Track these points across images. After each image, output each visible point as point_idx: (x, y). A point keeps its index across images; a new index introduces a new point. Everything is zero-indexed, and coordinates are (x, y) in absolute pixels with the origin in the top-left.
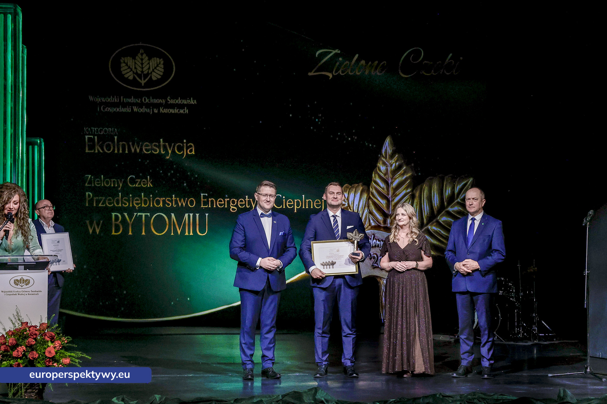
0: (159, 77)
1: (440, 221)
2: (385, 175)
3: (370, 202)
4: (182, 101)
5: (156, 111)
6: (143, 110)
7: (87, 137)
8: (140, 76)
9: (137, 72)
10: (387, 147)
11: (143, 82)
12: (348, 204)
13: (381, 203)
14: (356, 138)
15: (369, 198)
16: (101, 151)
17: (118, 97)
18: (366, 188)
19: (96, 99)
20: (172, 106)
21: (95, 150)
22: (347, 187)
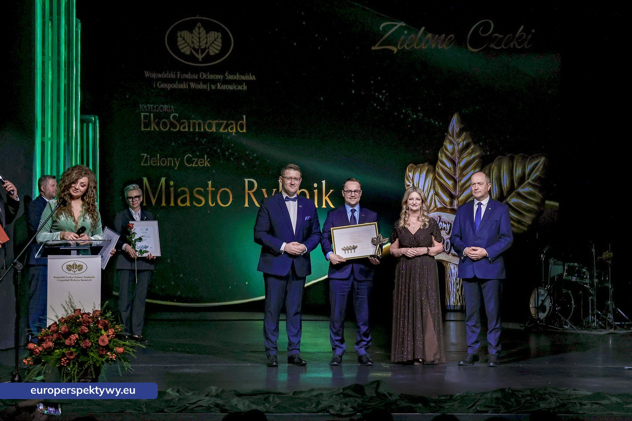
0: (217, 52)
1: (510, 203)
2: (452, 154)
3: (436, 183)
4: (240, 77)
5: (213, 87)
6: (201, 86)
7: (142, 114)
8: (197, 51)
9: (194, 46)
10: (454, 126)
11: (200, 57)
12: (413, 185)
13: (447, 184)
14: (421, 115)
15: (435, 179)
16: (157, 129)
17: (175, 73)
18: (431, 167)
19: (152, 75)
20: (230, 82)
21: (151, 129)
22: (412, 167)
